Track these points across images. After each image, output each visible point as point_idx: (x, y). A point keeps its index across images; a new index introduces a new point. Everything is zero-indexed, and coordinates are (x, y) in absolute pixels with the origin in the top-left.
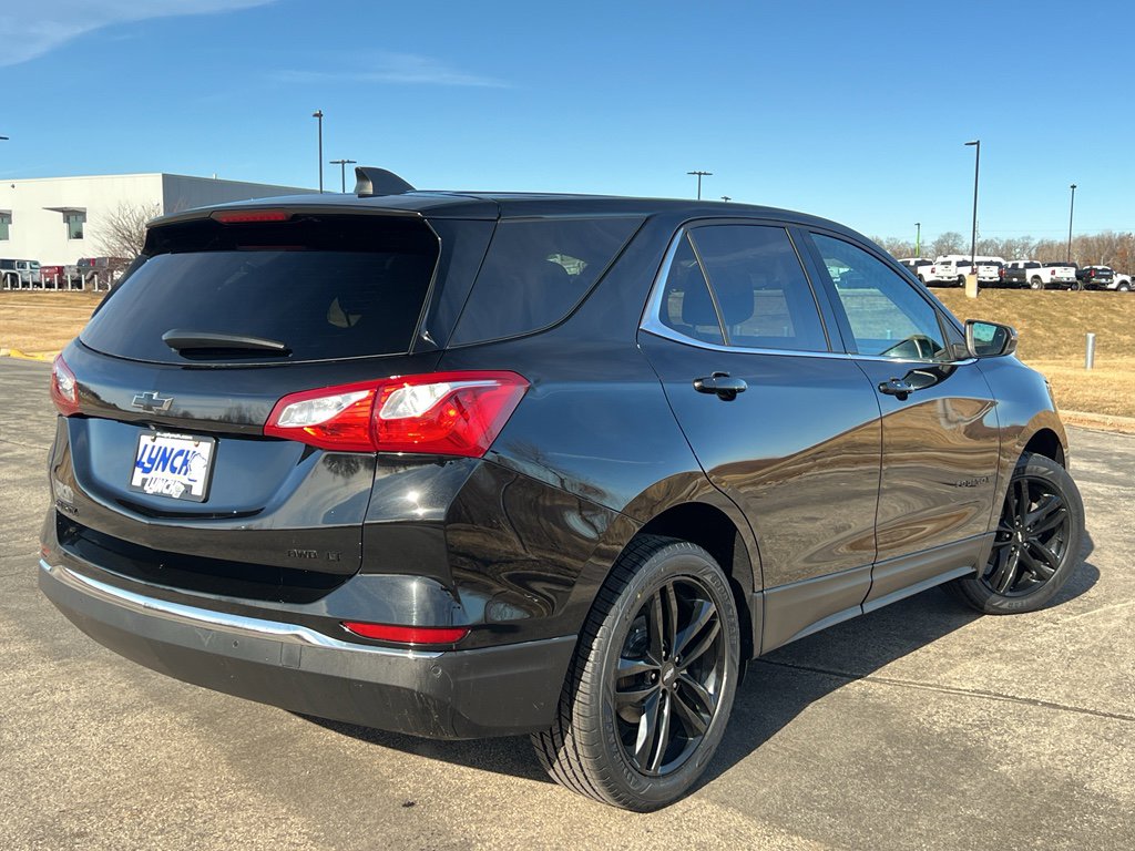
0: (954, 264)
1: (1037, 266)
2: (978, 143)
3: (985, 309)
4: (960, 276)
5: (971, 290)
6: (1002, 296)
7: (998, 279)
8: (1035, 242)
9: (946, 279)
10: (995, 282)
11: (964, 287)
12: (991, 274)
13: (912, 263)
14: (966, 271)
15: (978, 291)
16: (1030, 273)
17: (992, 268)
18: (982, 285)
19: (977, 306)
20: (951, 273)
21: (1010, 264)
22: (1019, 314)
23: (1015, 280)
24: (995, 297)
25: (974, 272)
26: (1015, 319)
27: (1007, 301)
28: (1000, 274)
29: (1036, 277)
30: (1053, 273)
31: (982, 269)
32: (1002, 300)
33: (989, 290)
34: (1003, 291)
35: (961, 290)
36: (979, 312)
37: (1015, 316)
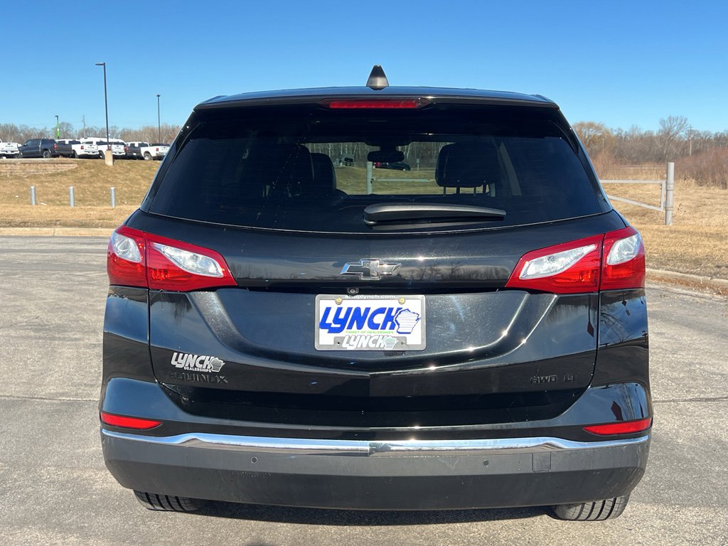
0: (94, 143)
1: (146, 146)
2: (104, 64)
3: (119, 173)
4: (100, 151)
5: (109, 161)
6: (129, 164)
7: (124, 154)
8: (120, 130)
9: (91, 153)
10: (123, 155)
11: (104, 158)
12: (120, 150)
13: (67, 142)
14: (104, 148)
15: (114, 161)
16: (143, 150)
17: (120, 146)
18: (115, 157)
19: (114, 171)
20: (94, 149)
21: (129, 144)
22: (141, 176)
23: (135, 154)
24: (124, 165)
25: (109, 149)
26: (139, 179)
27: (133, 168)
28: (125, 150)
29: (147, 153)
30: (157, 150)
31: (114, 147)
32: (129, 167)
33: (120, 161)
34: (129, 161)
35: (102, 160)
36: (117, 175)
37: (139, 177)
